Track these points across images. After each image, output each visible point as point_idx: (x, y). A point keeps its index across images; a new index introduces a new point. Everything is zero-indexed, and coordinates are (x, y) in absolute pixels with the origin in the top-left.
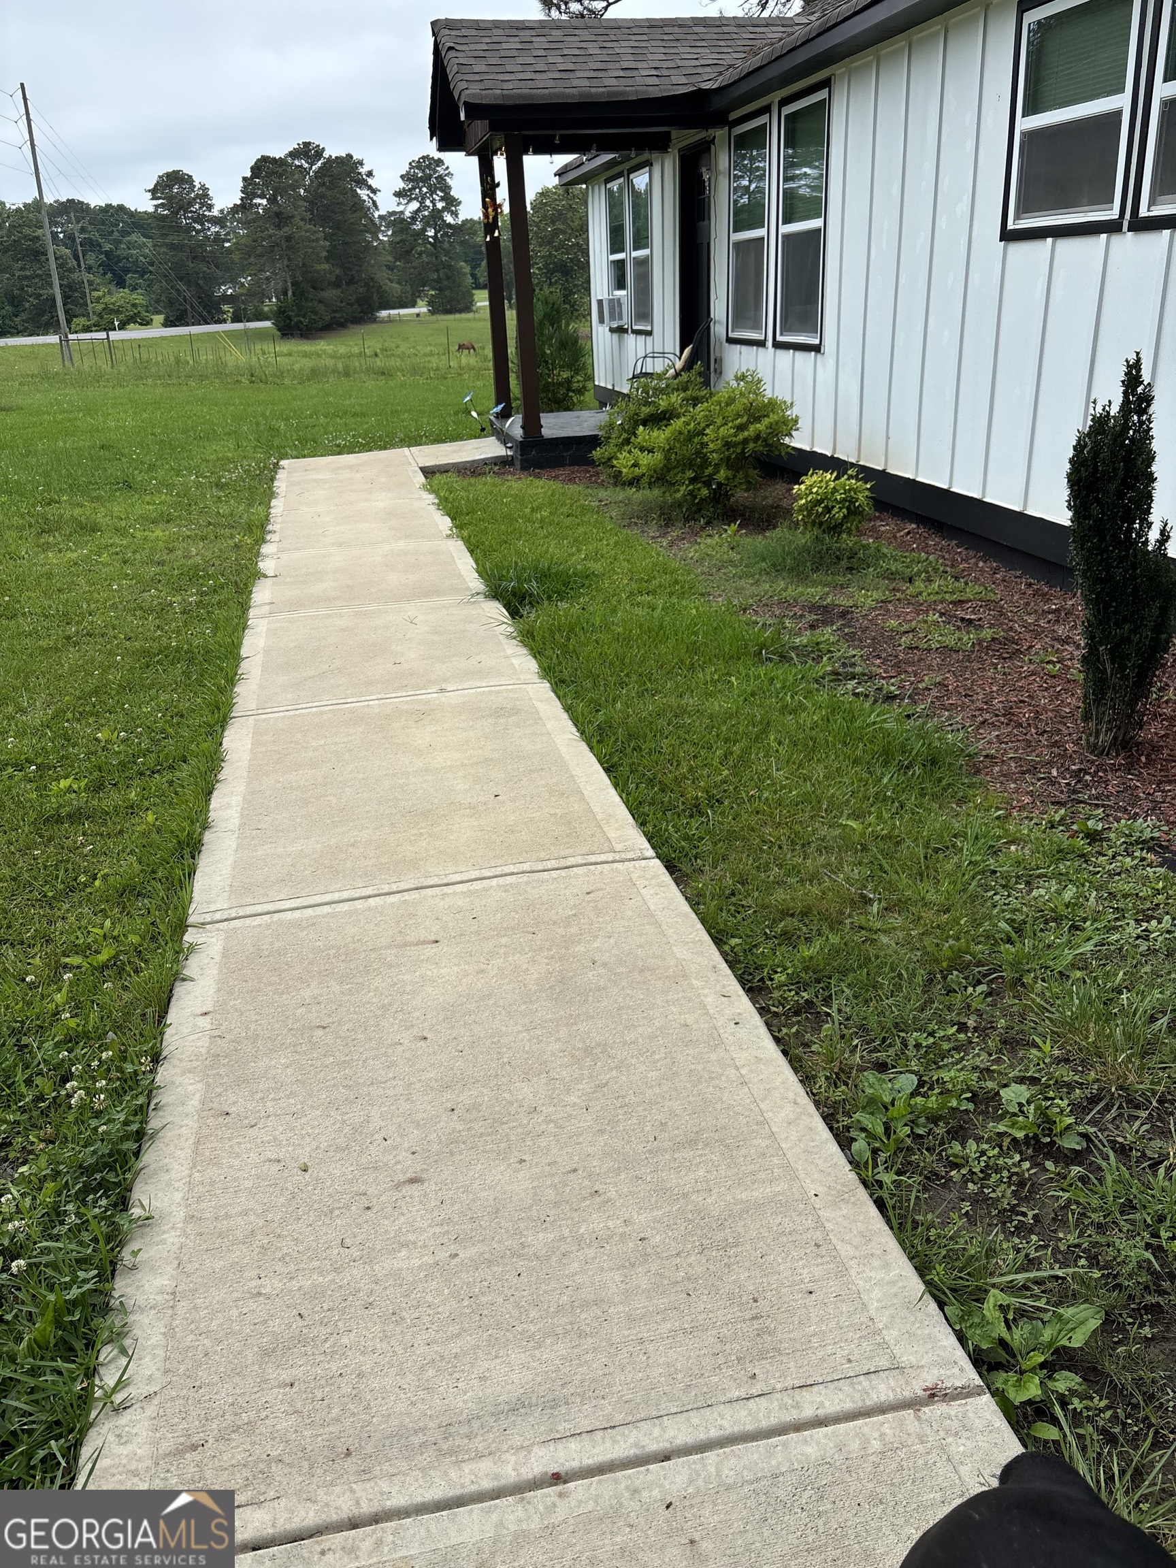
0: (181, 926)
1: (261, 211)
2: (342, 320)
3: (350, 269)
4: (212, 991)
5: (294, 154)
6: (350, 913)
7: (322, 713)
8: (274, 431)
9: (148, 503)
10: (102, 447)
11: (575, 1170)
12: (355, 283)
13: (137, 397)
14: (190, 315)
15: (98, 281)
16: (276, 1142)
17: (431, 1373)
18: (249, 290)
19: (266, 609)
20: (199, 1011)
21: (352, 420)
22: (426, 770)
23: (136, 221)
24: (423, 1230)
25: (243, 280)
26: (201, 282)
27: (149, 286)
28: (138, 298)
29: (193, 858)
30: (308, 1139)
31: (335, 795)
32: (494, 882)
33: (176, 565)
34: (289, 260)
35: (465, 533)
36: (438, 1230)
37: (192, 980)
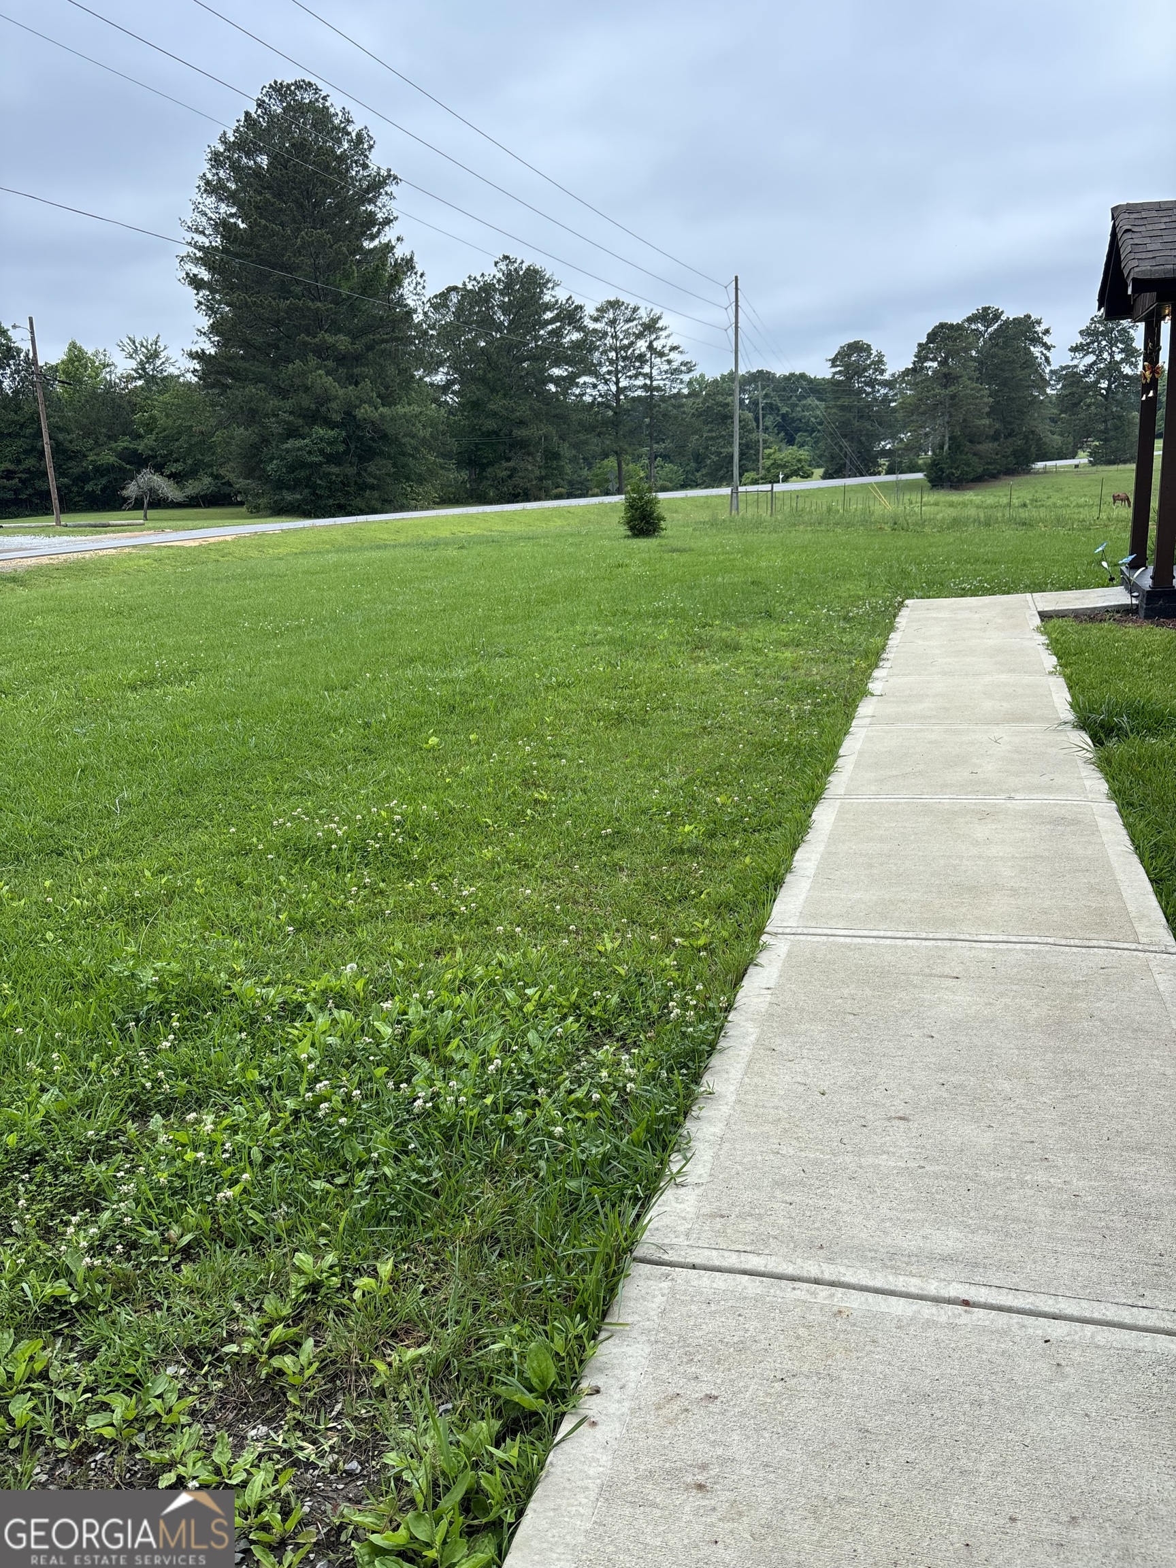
0: (759, 931)
1: (930, 373)
2: (995, 471)
3: (1010, 423)
4: (775, 976)
5: (971, 320)
6: (891, 946)
7: (898, 803)
8: (905, 574)
9: (783, 630)
10: (753, 583)
11: (1032, 1142)
12: (1015, 436)
13: (788, 542)
14: (848, 468)
15: (771, 439)
16: (806, 1074)
17: (888, 1224)
18: (907, 445)
19: (868, 720)
20: (765, 986)
21: (983, 567)
22: (979, 857)
23: (813, 387)
24: (901, 1148)
25: (903, 436)
26: (863, 439)
27: (815, 443)
28: (804, 454)
29: (776, 890)
30: (829, 1077)
31: (896, 864)
32: (1018, 946)
33: (798, 680)
34: (951, 416)
35: (1068, 671)
36: (913, 1150)
37: (762, 966)
